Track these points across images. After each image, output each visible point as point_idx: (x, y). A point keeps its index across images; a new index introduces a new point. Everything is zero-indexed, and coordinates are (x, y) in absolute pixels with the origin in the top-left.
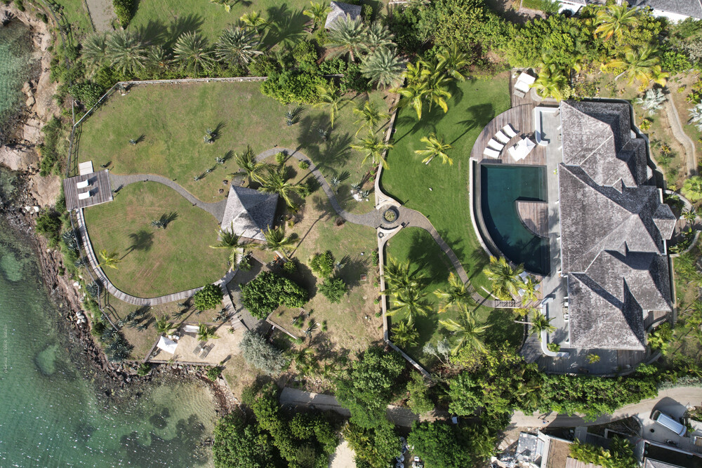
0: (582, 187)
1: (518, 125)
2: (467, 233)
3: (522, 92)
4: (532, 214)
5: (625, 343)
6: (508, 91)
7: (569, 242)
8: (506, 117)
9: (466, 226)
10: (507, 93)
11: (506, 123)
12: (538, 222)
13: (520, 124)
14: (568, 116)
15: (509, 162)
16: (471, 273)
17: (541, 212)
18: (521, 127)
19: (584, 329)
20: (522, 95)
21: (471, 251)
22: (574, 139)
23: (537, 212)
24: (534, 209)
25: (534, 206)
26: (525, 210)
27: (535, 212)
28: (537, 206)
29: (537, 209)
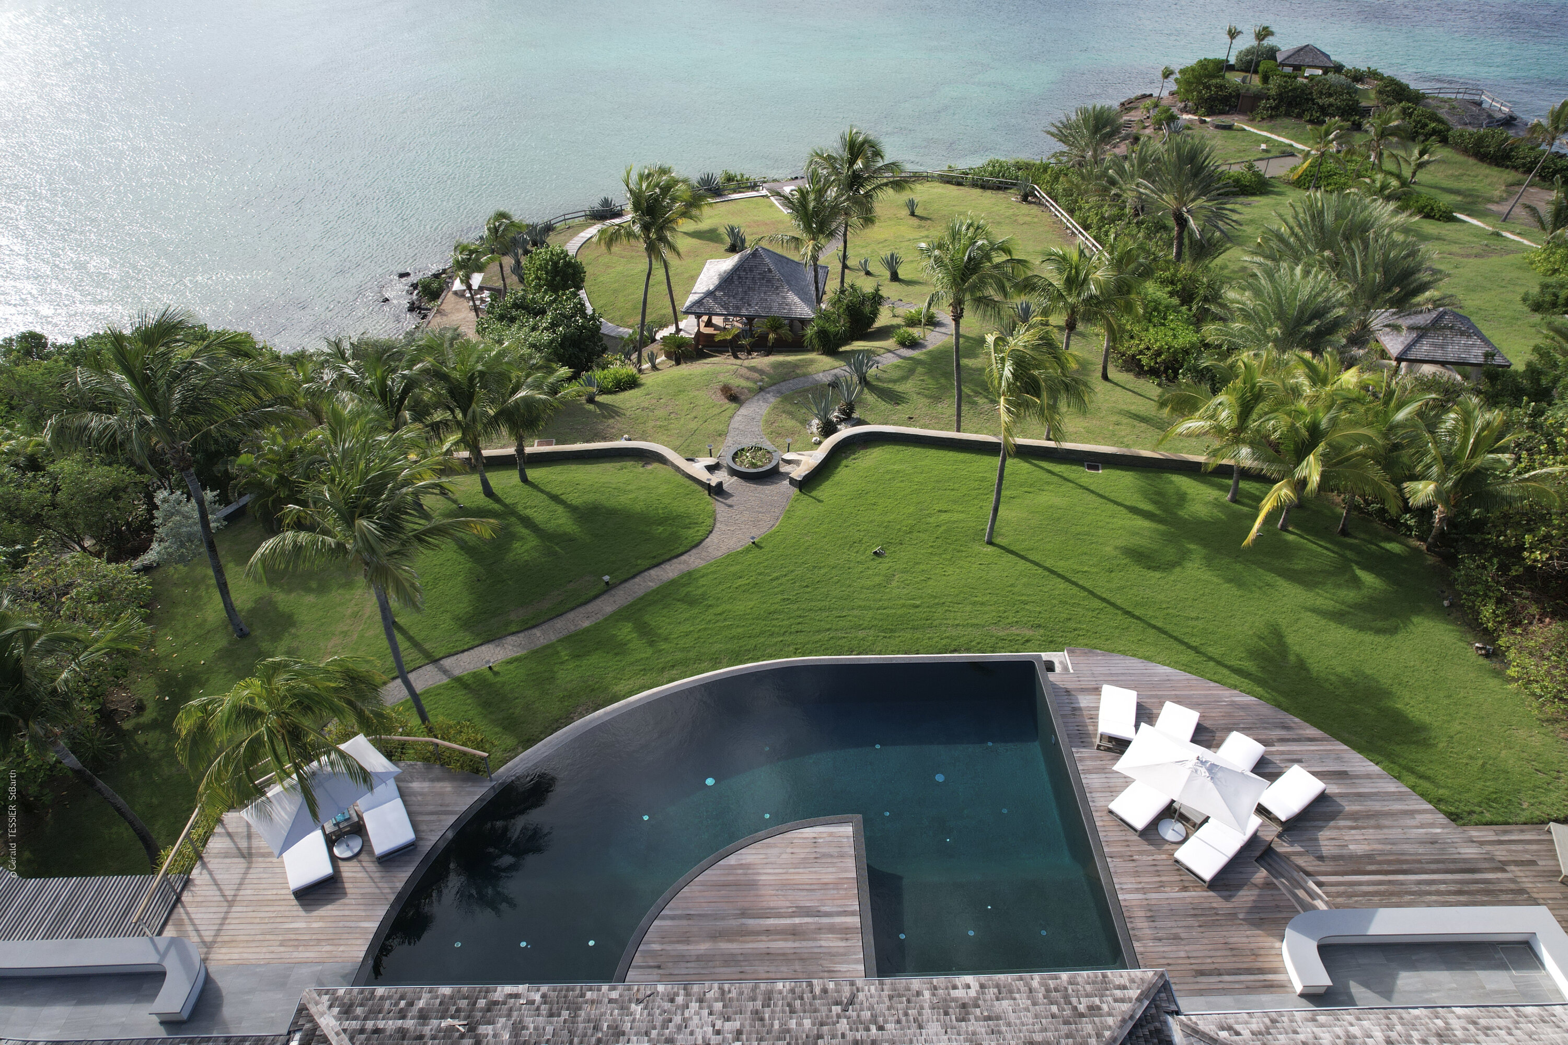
4: (785, 903)
24: (818, 914)
25: (839, 914)
26: (804, 862)
27: (797, 920)
28: (844, 931)
29: (820, 929)
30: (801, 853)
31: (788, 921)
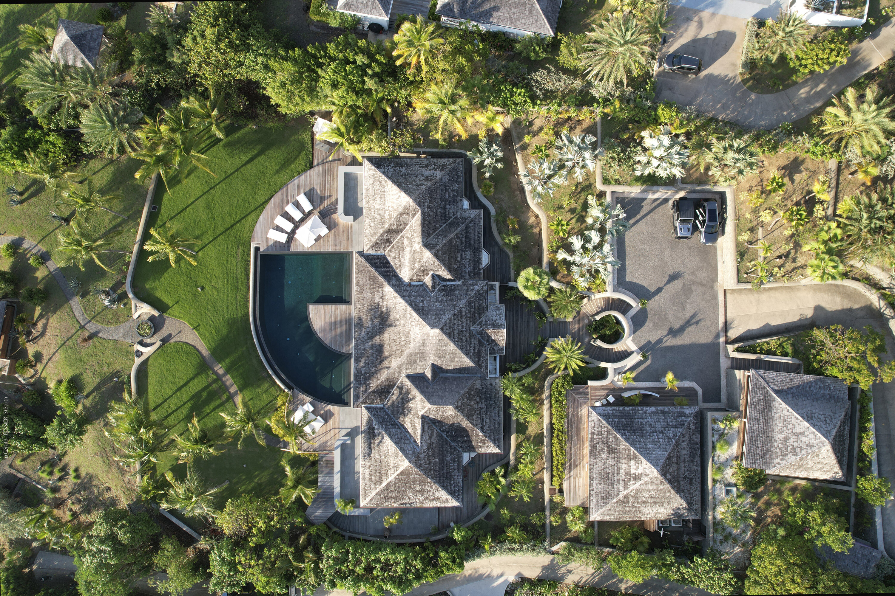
0: (381, 286)
5: (433, 500)
8: (302, 182)
11: (302, 191)
14: (372, 181)
15: (300, 249)
19: (375, 484)
22: (376, 215)
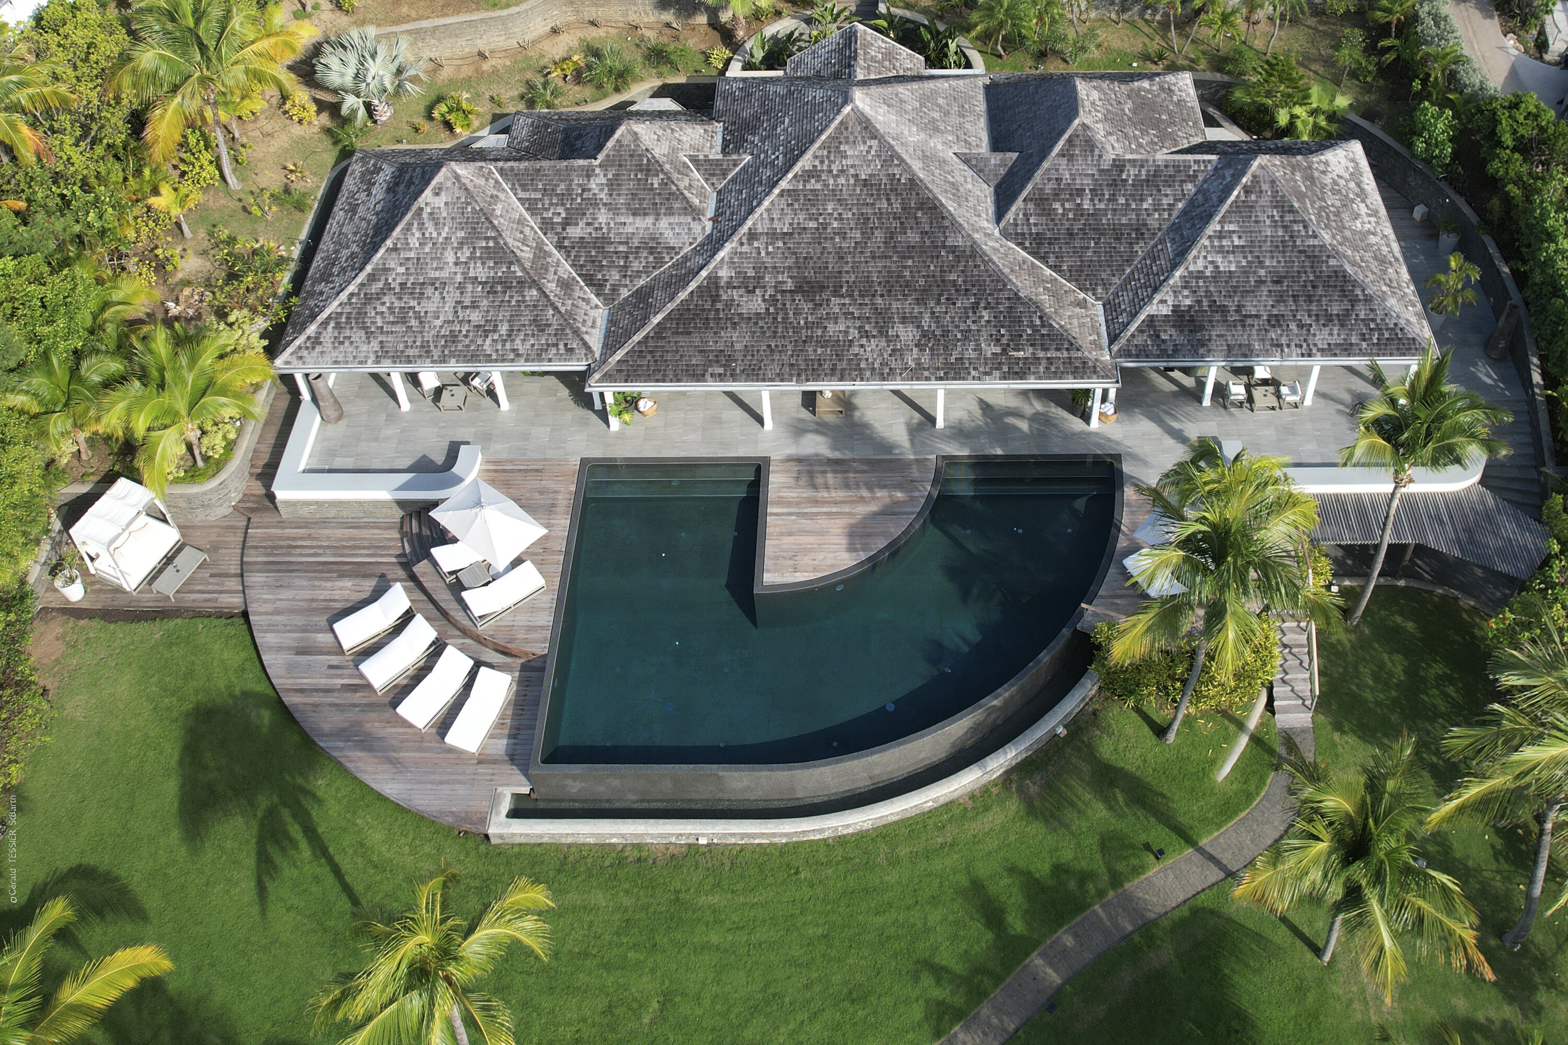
0: (710, 290)
1: (348, 583)
2: (927, 855)
3: (168, 560)
4: (823, 522)
5: (1359, 187)
6: (142, 628)
7: (971, 354)
9: (894, 862)
10: (156, 631)
11: (322, 635)
12: (862, 500)
13: (342, 575)
15: (546, 619)
16: (1158, 834)
17: (815, 487)
18: (358, 571)
20: (190, 560)
21: (1036, 829)
23: (816, 502)
24: (798, 514)
25: (783, 514)
26: (806, 551)
27: (814, 510)
28: (780, 502)
29: (798, 504)
30: (806, 560)
31: (820, 510)
